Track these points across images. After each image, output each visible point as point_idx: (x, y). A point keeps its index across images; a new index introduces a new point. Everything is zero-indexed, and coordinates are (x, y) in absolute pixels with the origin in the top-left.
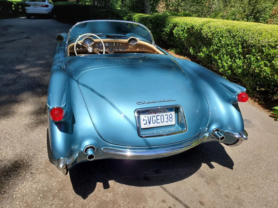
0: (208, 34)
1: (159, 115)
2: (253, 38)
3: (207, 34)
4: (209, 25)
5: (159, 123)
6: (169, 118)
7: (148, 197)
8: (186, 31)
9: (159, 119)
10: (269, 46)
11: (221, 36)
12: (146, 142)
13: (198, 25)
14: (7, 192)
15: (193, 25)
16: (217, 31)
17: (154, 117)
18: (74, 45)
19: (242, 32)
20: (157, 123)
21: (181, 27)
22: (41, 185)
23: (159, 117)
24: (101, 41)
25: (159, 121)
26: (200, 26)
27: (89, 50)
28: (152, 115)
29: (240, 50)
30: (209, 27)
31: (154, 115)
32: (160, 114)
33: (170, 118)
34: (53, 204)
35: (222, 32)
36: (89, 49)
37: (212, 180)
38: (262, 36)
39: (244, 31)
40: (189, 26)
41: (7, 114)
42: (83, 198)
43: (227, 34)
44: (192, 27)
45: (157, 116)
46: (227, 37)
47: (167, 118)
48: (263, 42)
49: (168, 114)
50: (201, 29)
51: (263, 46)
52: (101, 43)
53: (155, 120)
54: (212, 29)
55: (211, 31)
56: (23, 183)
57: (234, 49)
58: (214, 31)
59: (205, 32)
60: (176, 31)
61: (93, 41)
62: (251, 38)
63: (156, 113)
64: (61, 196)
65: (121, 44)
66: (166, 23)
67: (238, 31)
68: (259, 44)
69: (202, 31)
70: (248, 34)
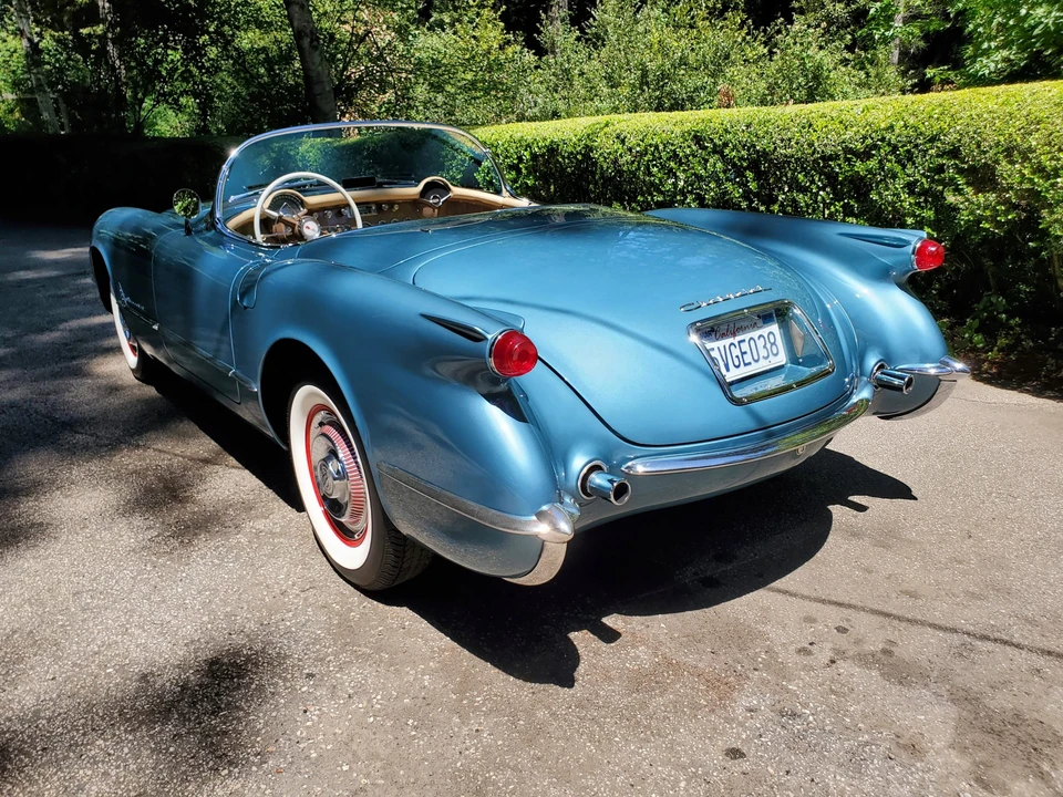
0: (622, 161)
1: (744, 341)
2: (790, 140)
3: (615, 161)
4: (618, 131)
5: (750, 364)
6: (768, 346)
7: (756, 623)
8: (526, 168)
9: (745, 353)
10: (845, 153)
11: (669, 159)
12: (754, 415)
13: (574, 139)
14: (271, 753)
15: (552, 142)
16: (651, 145)
17: (732, 347)
18: (253, 218)
19: (743, 131)
20: (745, 365)
21: (507, 157)
22: (379, 697)
23: (745, 347)
24: (346, 199)
25: (748, 358)
26: (579, 140)
27: (306, 232)
28: (727, 342)
29: (753, 186)
30: (618, 138)
31: (731, 340)
32: (746, 336)
33: (772, 344)
34: (477, 731)
35: (672, 145)
36: (308, 228)
37: (887, 538)
38: (815, 131)
39: (748, 126)
40: (536, 149)
41: (15, 537)
42: (563, 686)
43: (689, 147)
44: (548, 151)
45: (739, 342)
46: (695, 156)
47: (765, 347)
48: (825, 145)
49: (765, 331)
50: (589, 149)
51: (831, 158)
52: (348, 205)
53: (737, 357)
54: (631, 142)
55: (630, 150)
56: (305, 711)
57: (729, 186)
58: (639, 145)
59: (610, 153)
60: (488, 173)
61: (303, 203)
62: (782, 140)
63: (734, 335)
64: (483, 704)
65: (396, 207)
66: (444, 153)
67: (726, 131)
68: (813, 153)
69: (595, 155)
70: (767, 133)
